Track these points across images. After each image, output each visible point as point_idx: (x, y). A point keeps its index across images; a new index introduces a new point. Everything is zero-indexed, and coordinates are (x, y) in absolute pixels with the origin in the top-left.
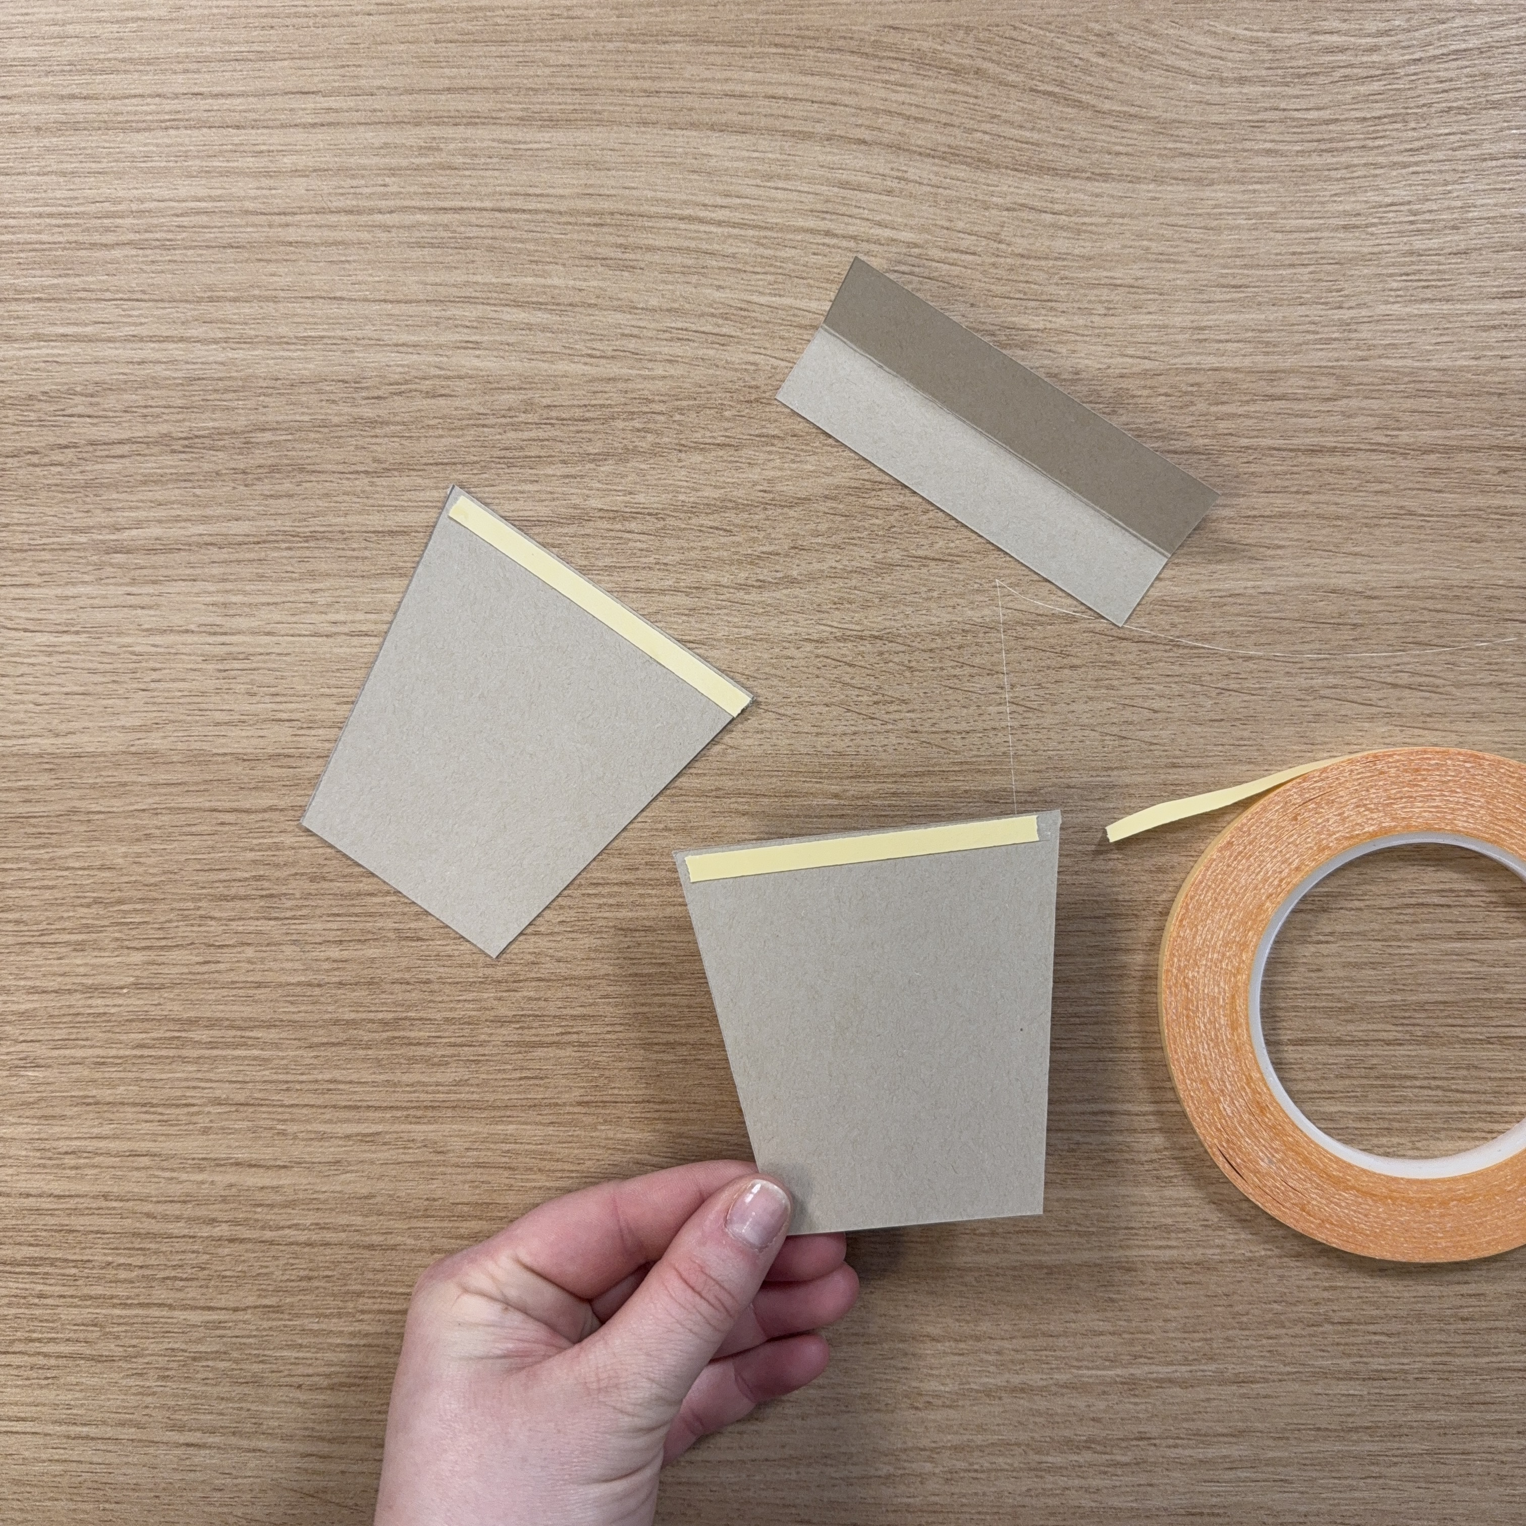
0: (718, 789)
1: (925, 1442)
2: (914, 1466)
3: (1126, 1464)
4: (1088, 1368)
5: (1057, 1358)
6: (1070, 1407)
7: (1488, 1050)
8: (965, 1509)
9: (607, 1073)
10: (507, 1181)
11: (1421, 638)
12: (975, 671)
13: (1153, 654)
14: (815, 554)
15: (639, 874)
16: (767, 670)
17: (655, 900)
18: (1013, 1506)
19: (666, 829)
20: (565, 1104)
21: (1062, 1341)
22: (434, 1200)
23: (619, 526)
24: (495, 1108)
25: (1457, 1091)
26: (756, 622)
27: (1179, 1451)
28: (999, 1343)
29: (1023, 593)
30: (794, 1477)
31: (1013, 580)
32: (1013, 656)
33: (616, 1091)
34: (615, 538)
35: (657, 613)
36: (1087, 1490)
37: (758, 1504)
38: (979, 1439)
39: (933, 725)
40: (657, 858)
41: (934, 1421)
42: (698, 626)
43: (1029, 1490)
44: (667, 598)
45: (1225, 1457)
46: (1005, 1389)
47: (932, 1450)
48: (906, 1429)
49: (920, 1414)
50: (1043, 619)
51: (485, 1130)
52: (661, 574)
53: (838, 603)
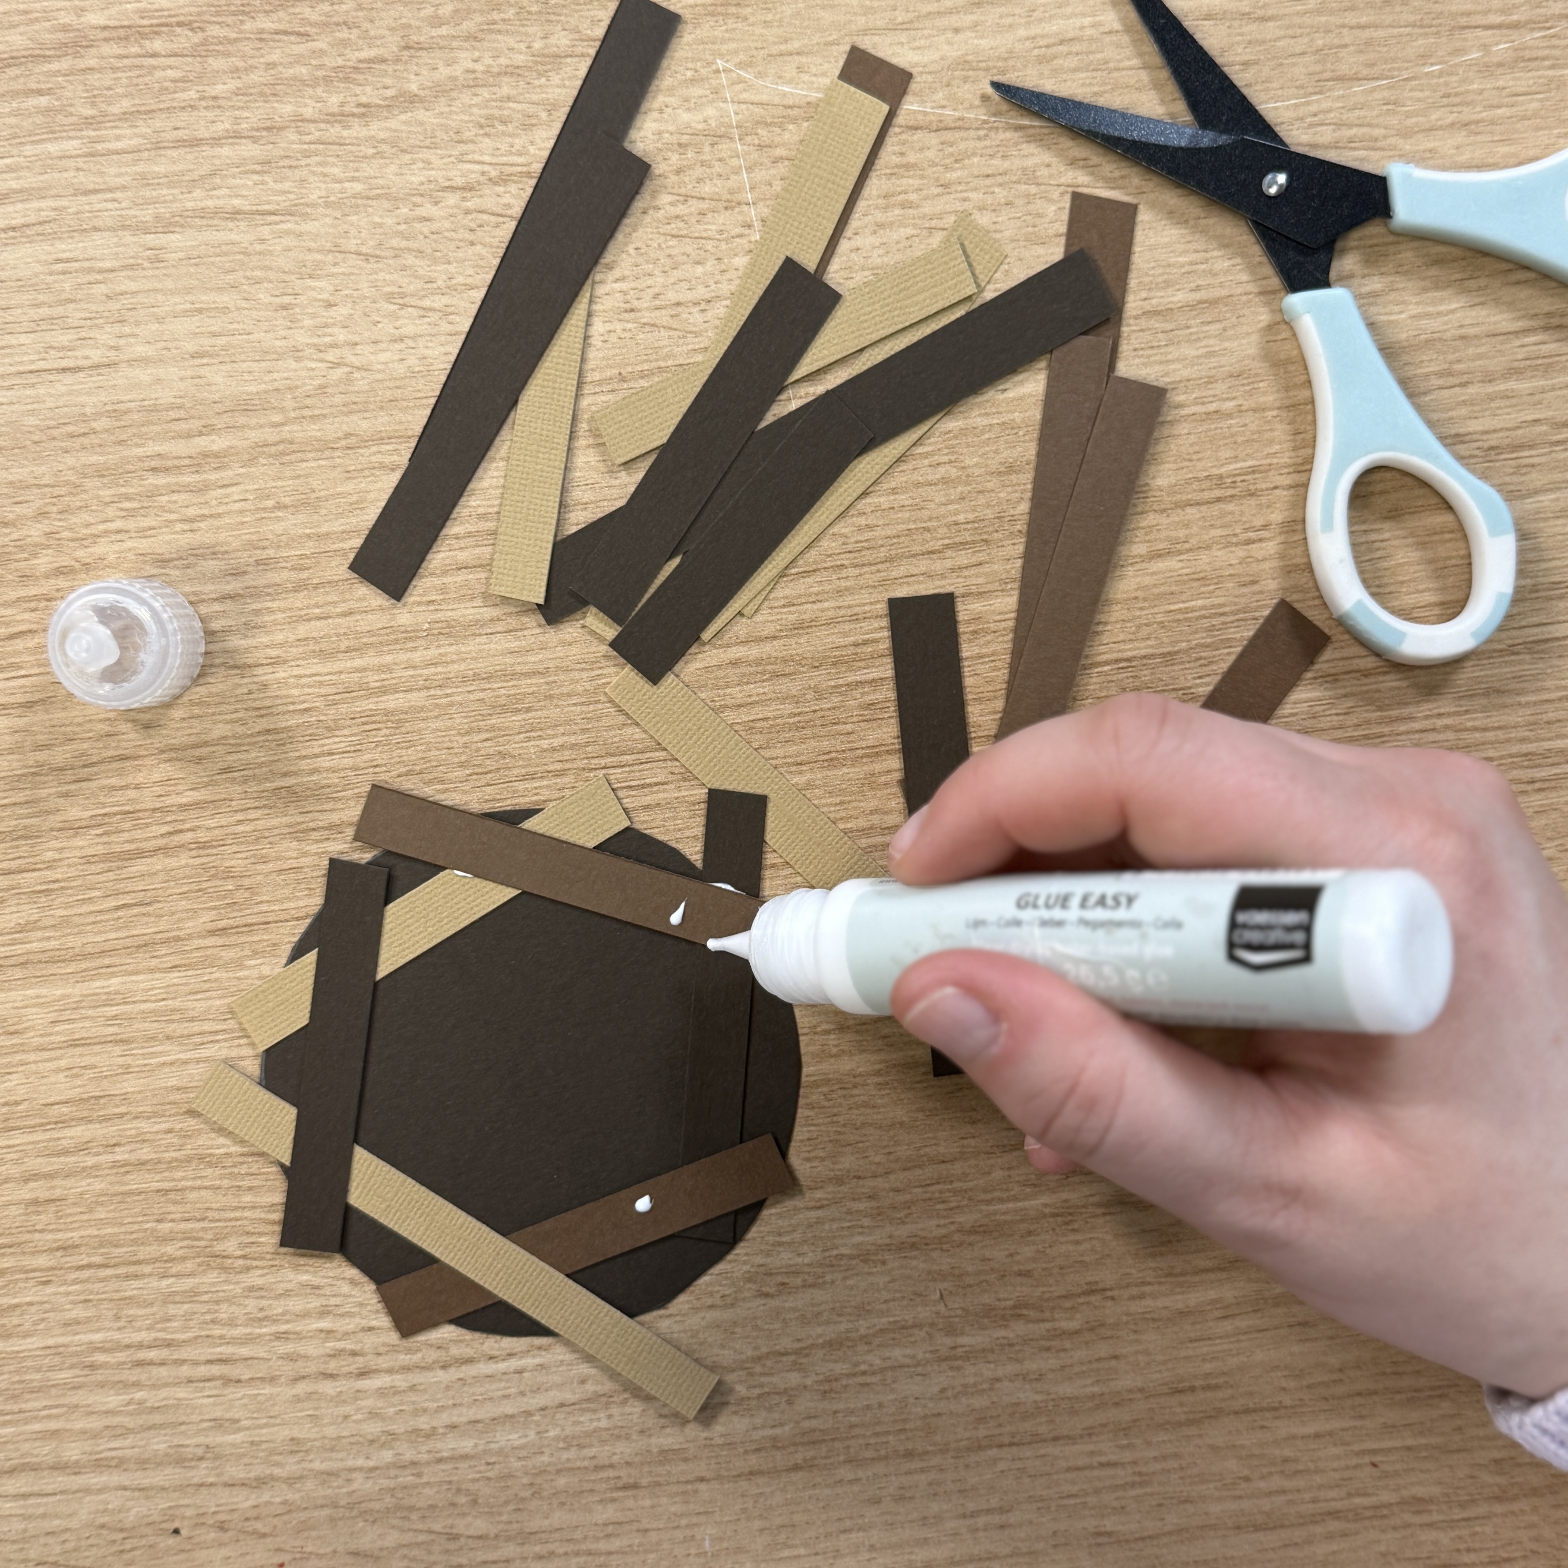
0: (348, 435)
1: (786, 1343)
2: (774, 1379)
3: (1077, 1332)
4: (1001, 1200)
5: (955, 1192)
6: (984, 1260)
7: (1512, 663)
8: (857, 1431)
9: (246, 882)
10: (121, 1060)
11: (1344, 69)
12: (704, 205)
13: (962, 146)
14: (438, 53)
15: (248, 580)
16: (395, 242)
17: (279, 616)
18: (926, 1417)
19: (281, 506)
20: (190, 937)
21: (958, 1168)
22: (17, 1103)
23: (135, 49)
24: (85, 956)
25: (1476, 729)
26: (367, 169)
27: (1149, 1302)
28: (871, 1183)
29: (760, 75)
30: (604, 1423)
31: (742, 57)
32: (760, 175)
33: (264, 907)
34: (131, 68)
35: (213, 174)
36: (1024, 1377)
37: (558, 1472)
38: (863, 1327)
39: (656, 296)
40: (271, 552)
41: (794, 1310)
42: (279, 186)
43: (943, 1390)
44: (225, 151)
45: (1213, 1302)
46: (888, 1247)
47: (797, 1352)
48: (756, 1327)
49: (773, 1303)
50: (795, 112)
51: (77, 990)
52: (210, 114)
53: (487, 125)
